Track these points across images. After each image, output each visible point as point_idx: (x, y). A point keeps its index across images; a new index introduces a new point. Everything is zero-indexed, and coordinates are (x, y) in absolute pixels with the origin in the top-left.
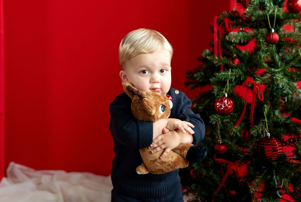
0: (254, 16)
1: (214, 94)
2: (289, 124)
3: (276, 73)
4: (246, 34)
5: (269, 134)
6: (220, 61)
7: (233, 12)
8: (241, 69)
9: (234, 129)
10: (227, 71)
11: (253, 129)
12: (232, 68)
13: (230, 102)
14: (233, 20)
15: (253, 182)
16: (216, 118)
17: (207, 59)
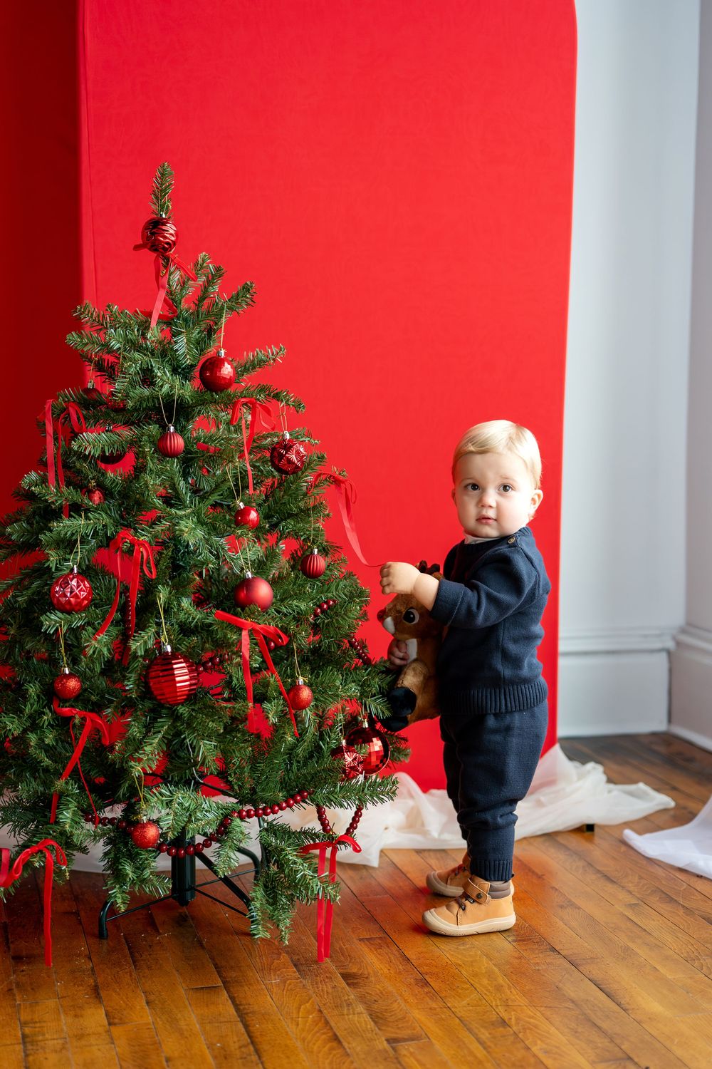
0: (131, 398)
1: (49, 568)
2: (211, 625)
3: (181, 518)
4: (115, 438)
5: (169, 649)
6: (61, 496)
7: (87, 391)
8: (106, 513)
9: (93, 642)
10: (77, 516)
11: (136, 638)
12: (87, 510)
13: (84, 585)
14: (87, 408)
15: (138, 753)
16: (55, 621)
17: (33, 493)
